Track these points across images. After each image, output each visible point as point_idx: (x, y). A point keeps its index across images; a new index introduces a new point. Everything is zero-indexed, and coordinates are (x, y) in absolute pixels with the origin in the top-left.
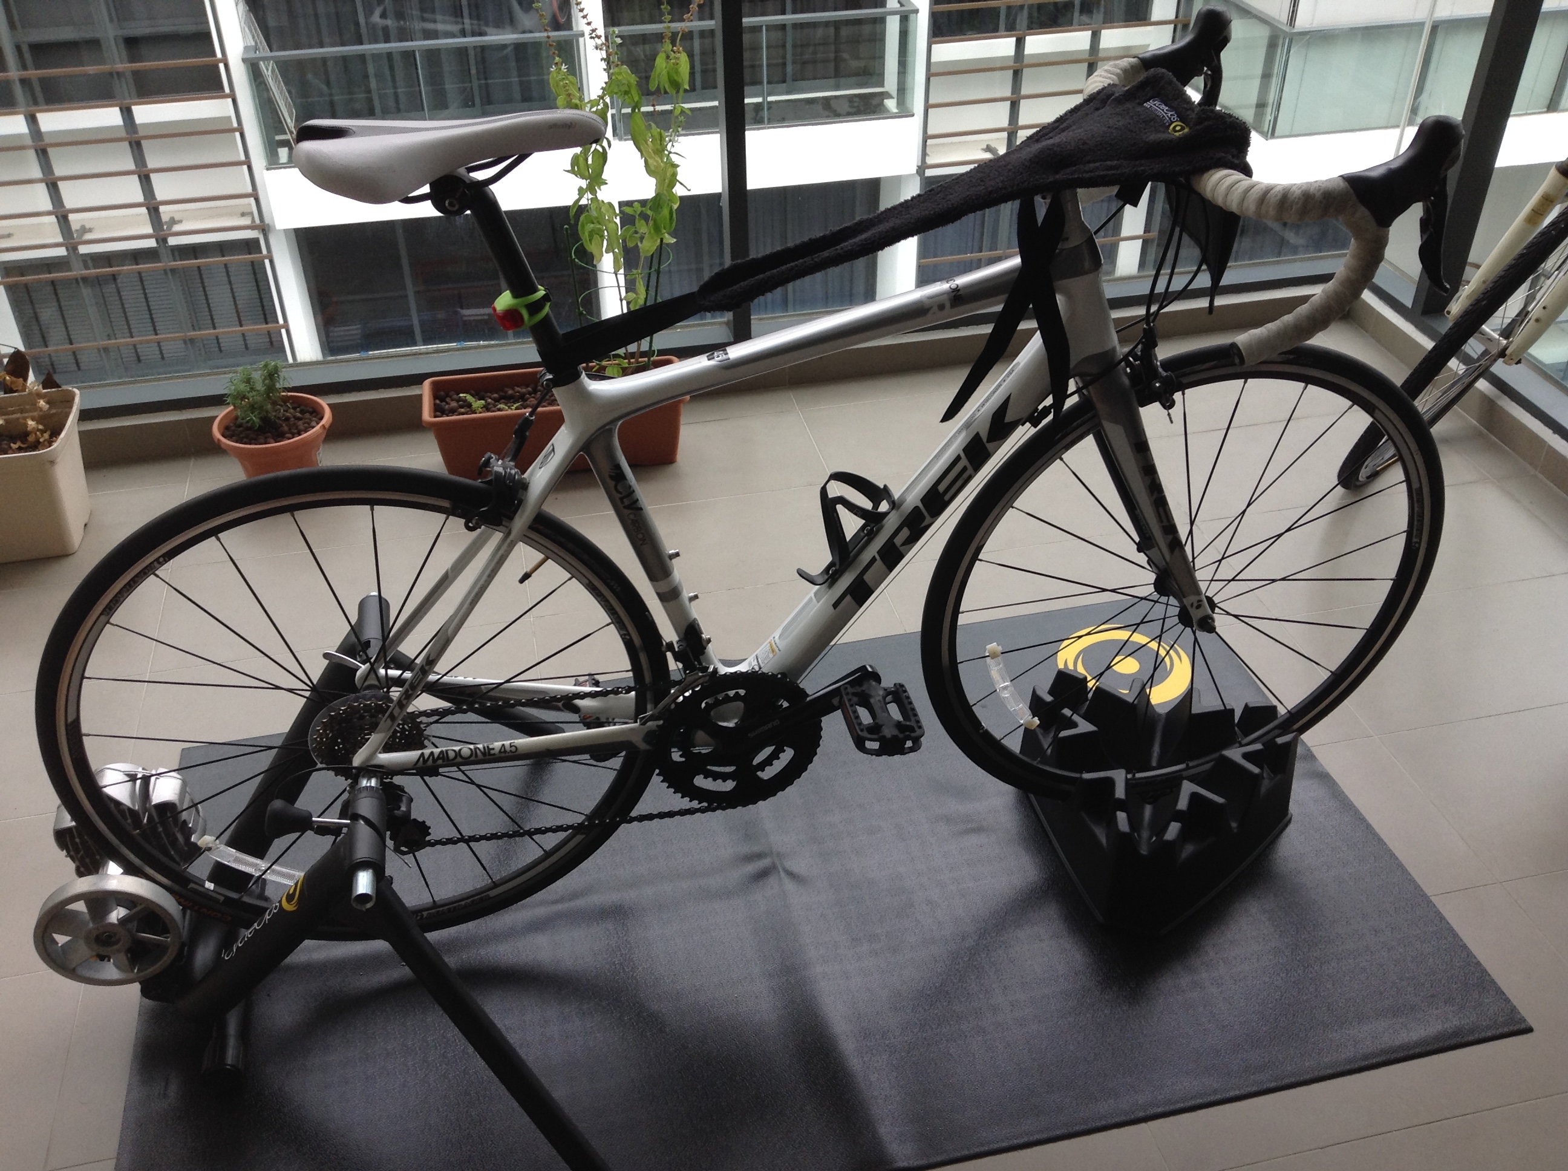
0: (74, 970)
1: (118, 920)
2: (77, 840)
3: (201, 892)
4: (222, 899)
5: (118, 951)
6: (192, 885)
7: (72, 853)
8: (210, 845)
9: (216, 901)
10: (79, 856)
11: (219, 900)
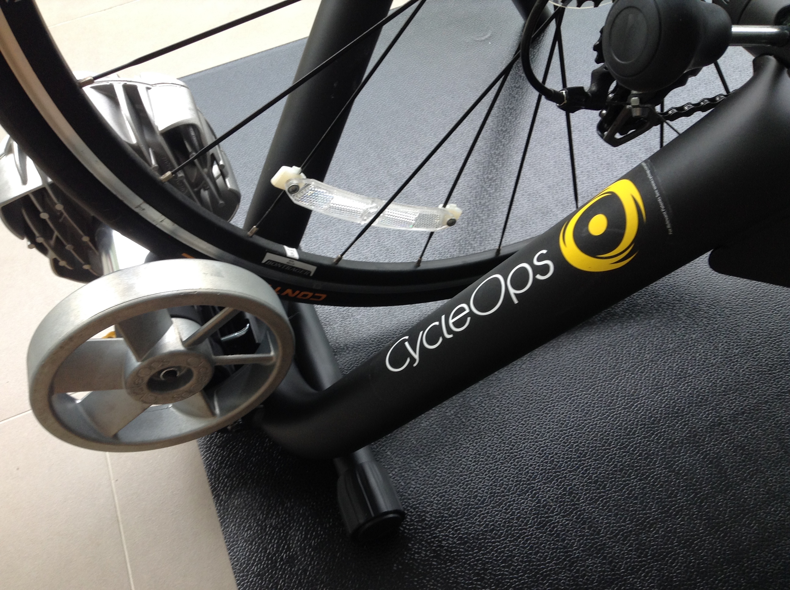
0: (116, 436)
1: (183, 343)
2: (44, 216)
3: (282, 265)
4: (312, 269)
5: (191, 392)
6: (269, 257)
7: (40, 240)
8: (295, 182)
9: (304, 273)
10: (52, 242)
11: (310, 272)
